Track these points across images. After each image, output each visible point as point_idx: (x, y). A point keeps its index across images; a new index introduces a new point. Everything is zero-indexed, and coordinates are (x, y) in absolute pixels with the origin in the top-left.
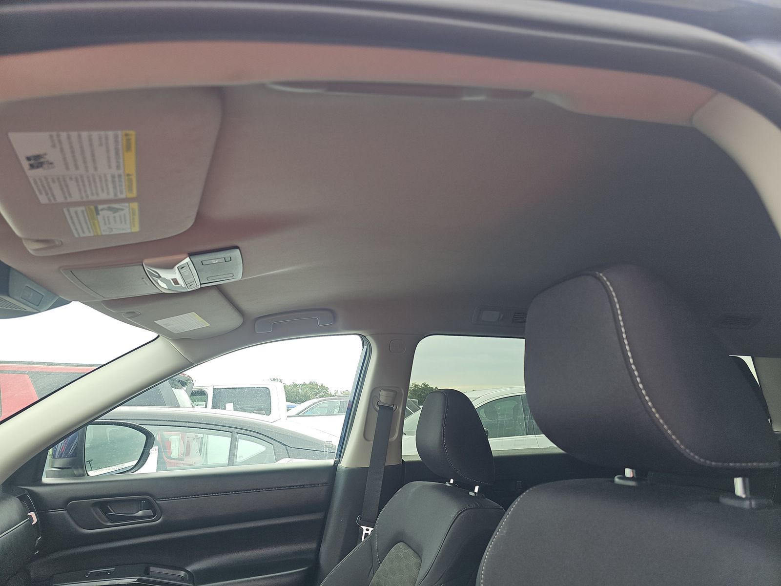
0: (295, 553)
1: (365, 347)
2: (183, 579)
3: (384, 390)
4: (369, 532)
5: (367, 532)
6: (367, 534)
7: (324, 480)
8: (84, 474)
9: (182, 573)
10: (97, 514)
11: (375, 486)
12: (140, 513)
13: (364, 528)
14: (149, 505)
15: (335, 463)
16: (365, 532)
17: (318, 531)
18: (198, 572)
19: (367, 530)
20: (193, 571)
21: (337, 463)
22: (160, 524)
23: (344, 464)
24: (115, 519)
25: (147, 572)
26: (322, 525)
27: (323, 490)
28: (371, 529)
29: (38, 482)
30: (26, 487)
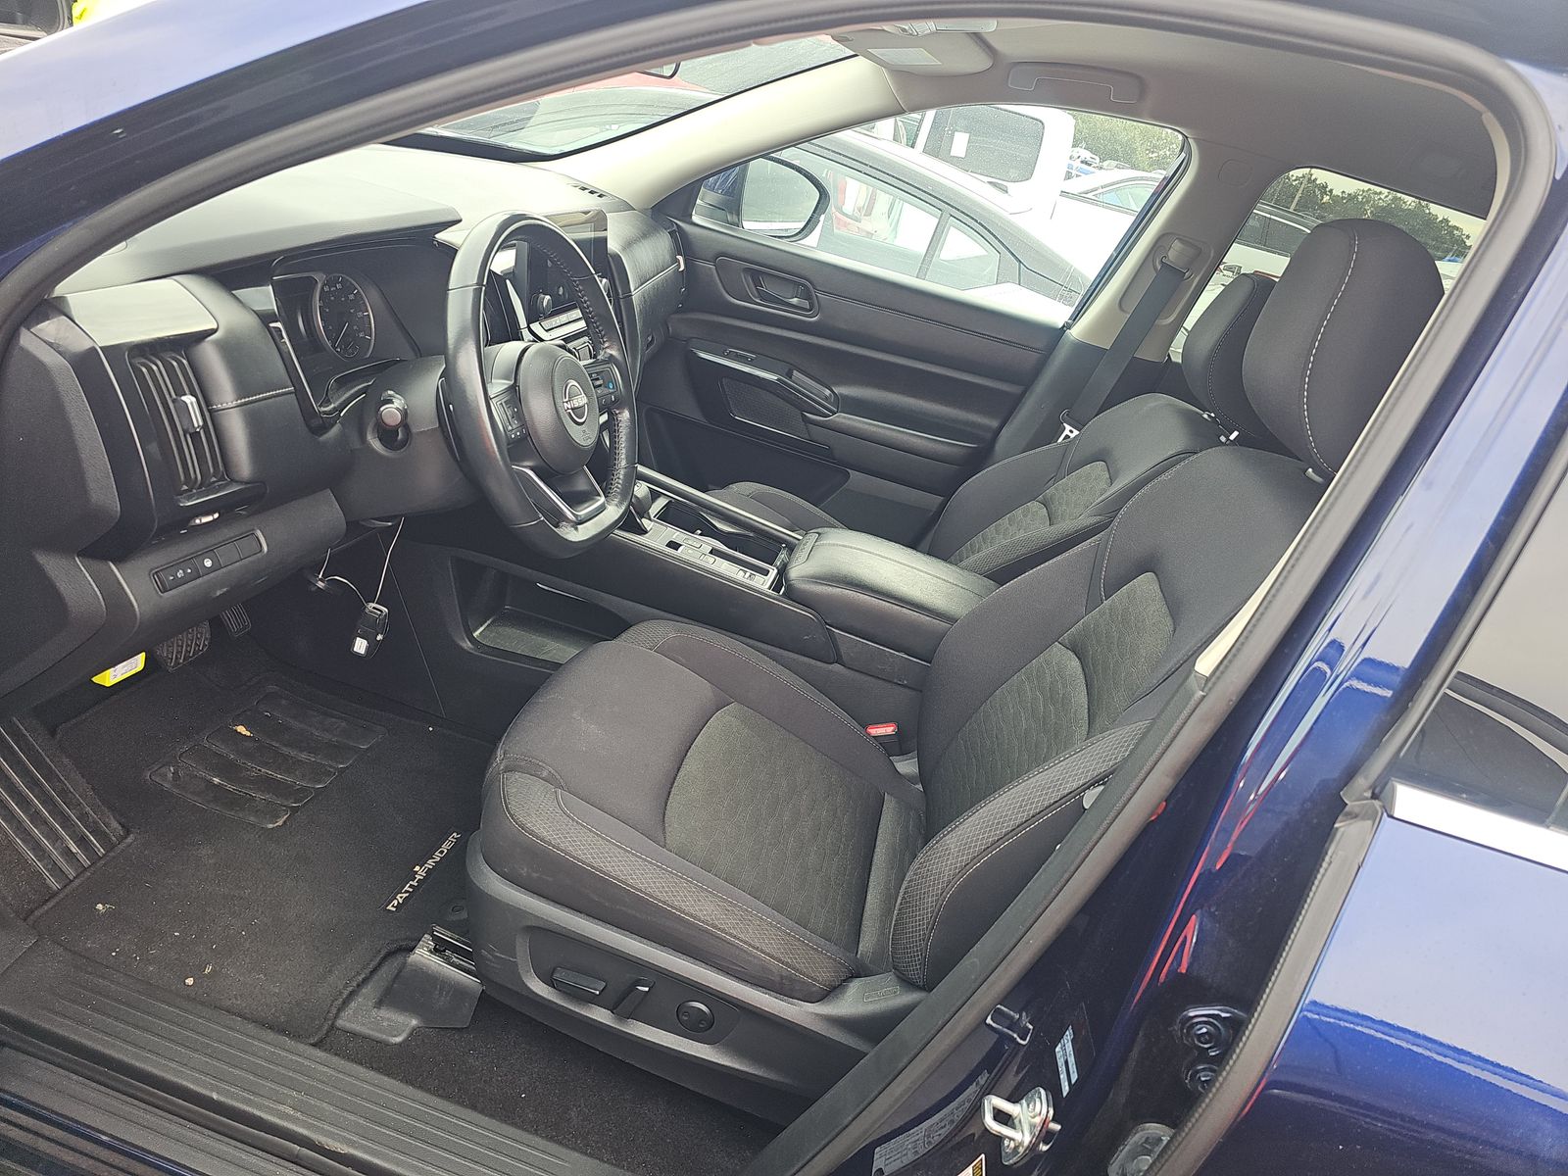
0: (967, 423)
1: (1183, 155)
2: (826, 399)
3: (1180, 240)
4: (1072, 436)
5: (1069, 434)
6: (1067, 437)
7: (1039, 345)
8: (738, 224)
9: (827, 392)
10: (747, 282)
11: (1107, 378)
12: (795, 301)
13: (1068, 427)
14: (808, 296)
15: (1064, 326)
16: (1066, 432)
17: (1007, 408)
18: (845, 398)
19: (1071, 431)
20: (841, 394)
21: (1067, 326)
22: (815, 322)
23: (1075, 333)
24: (767, 298)
25: (789, 375)
26: (1017, 401)
27: (1034, 356)
28: (1076, 432)
29: (687, 217)
30: (678, 222)
